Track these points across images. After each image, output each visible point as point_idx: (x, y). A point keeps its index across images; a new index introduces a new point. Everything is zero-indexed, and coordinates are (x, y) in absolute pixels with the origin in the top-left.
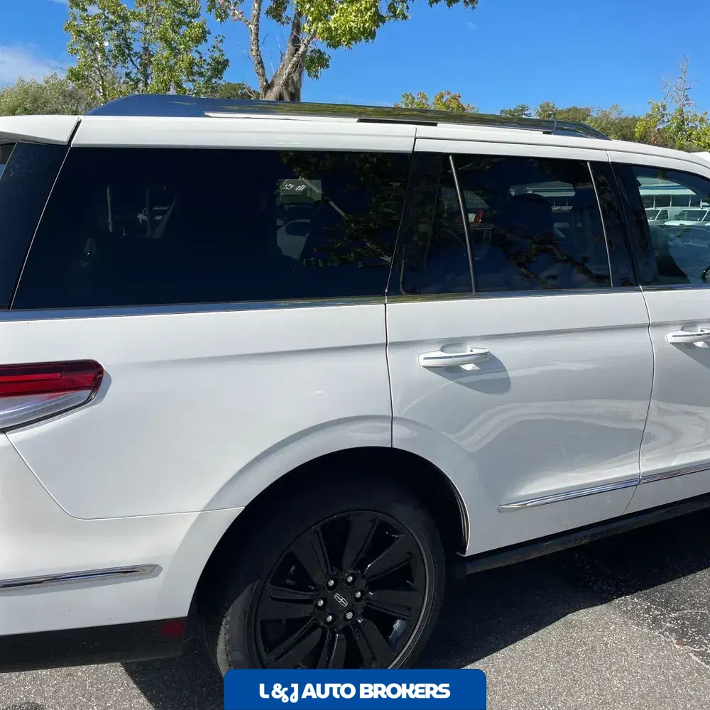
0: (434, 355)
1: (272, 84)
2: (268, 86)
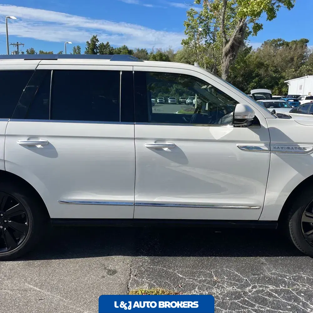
0: (24, 140)
1: (229, 40)
2: (227, 42)
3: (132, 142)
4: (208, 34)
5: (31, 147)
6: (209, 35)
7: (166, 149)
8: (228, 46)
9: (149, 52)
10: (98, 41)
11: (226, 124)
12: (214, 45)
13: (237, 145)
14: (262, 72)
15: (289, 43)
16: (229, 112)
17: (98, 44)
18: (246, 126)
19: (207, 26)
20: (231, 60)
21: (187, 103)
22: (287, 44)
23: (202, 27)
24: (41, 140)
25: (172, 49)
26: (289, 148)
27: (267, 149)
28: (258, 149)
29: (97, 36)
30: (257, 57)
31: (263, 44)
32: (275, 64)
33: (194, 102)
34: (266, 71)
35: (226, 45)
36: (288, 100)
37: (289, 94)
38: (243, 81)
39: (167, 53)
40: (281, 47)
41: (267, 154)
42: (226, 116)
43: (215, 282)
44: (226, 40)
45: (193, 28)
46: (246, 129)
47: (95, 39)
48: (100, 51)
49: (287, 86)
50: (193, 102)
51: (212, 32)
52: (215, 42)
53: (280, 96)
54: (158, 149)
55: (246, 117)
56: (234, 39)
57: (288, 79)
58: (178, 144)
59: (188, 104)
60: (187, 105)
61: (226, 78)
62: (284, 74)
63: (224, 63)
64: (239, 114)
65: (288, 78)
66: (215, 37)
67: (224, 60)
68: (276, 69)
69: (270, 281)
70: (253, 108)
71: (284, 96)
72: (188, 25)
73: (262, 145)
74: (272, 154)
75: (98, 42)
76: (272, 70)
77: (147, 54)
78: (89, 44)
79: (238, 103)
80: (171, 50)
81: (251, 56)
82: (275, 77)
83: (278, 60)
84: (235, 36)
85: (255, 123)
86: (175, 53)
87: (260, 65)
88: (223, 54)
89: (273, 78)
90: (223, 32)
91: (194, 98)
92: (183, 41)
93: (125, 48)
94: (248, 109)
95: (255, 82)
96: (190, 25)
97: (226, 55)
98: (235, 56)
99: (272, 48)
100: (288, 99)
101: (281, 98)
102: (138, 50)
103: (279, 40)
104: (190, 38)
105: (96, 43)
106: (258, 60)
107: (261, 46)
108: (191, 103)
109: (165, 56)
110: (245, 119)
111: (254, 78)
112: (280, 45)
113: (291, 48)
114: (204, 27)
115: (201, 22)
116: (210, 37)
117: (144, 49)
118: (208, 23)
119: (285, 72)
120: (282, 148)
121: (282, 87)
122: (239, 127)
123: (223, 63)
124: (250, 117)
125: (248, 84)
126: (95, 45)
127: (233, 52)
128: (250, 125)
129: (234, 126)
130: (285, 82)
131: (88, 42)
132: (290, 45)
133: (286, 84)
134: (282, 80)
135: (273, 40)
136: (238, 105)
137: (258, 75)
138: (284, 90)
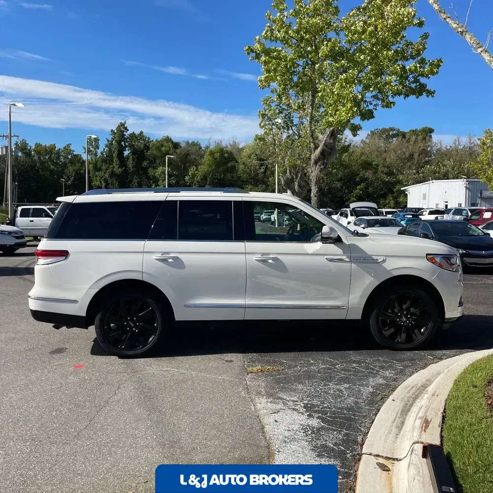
0: (159, 256)
1: (319, 146)
2: (316, 148)
3: (243, 256)
4: (290, 128)
5: (164, 261)
6: (292, 129)
7: (270, 261)
8: (318, 151)
9: (203, 146)
10: (128, 130)
11: (317, 241)
12: (299, 142)
13: (326, 257)
14: (369, 174)
15: (406, 133)
16: (318, 233)
17: (127, 134)
18: (331, 243)
19: (289, 118)
20: (321, 169)
21: (262, 219)
22: (404, 135)
23: (283, 119)
24: (172, 255)
25: (237, 141)
26: (365, 259)
27: (348, 260)
28: (341, 260)
29: (125, 122)
30: (362, 154)
31: (368, 135)
32: (388, 163)
33: (272, 219)
34: (375, 172)
35: (314, 151)
36: (404, 216)
37: (409, 206)
38: (342, 187)
39: (229, 148)
40: (394, 139)
41: (349, 264)
42: (316, 235)
43: (312, 364)
44: (315, 145)
45: (270, 119)
46: (332, 245)
47: (122, 128)
48: (129, 144)
49: (406, 196)
50: (270, 218)
51: (296, 125)
52: (300, 138)
53: (395, 210)
54: (264, 261)
55: (331, 236)
56: (325, 145)
57: (406, 185)
58: (279, 257)
59: (264, 221)
60: (262, 222)
61: (317, 191)
62: (401, 177)
63: (314, 173)
64: (326, 234)
65: (406, 183)
66: (301, 132)
67: (313, 169)
68: (390, 170)
69: (354, 362)
70: (336, 229)
71: (401, 210)
72: (263, 116)
73: (344, 257)
74: (352, 264)
75: (127, 132)
76: (383, 171)
77: (200, 148)
78: (115, 134)
79: (325, 225)
80: (235, 142)
81: (353, 152)
82: (389, 181)
83: (391, 158)
84: (326, 141)
85: (338, 241)
86: (241, 146)
87: (367, 165)
88: (312, 162)
89: (384, 183)
90: (311, 136)
91: (273, 213)
92: (256, 136)
93: (168, 140)
94: (332, 230)
95: (361, 190)
96: (265, 115)
97: (316, 163)
98: (326, 164)
99: (382, 140)
100: (406, 213)
101: (396, 212)
102: (188, 143)
103: (392, 129)
104: (265, 133)
105: (125, 133)
106: (363, 157)
107: (366, 138)
108: (269, 220)
109: (227, 152)
110: (330, 237)
111: (359, 183)
112: (394, 136)
113: (408, 141)
114: (285, 118)
115: (280, 112)
116: (293, 131)
117: (196, 142)
118: (290, 113)
119: (403, 174)
120: (360, 259)
121: (398, 196)
122: (327, 243)
123: (312, 172)
124: (333, 235)
125: (351, 192)
126: (123, 135)
127: (324, 160)
128: (335, 242)
129: (323, 243)
130: (402, 189)
131: (112, 131)
132: (407, 136)
133: (404, 191)
134: (397, 187)
135: (383, 128)
136: (324, 227)
137: (364, 180)
138: (401, 199)
